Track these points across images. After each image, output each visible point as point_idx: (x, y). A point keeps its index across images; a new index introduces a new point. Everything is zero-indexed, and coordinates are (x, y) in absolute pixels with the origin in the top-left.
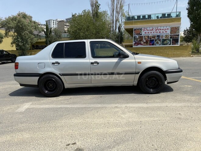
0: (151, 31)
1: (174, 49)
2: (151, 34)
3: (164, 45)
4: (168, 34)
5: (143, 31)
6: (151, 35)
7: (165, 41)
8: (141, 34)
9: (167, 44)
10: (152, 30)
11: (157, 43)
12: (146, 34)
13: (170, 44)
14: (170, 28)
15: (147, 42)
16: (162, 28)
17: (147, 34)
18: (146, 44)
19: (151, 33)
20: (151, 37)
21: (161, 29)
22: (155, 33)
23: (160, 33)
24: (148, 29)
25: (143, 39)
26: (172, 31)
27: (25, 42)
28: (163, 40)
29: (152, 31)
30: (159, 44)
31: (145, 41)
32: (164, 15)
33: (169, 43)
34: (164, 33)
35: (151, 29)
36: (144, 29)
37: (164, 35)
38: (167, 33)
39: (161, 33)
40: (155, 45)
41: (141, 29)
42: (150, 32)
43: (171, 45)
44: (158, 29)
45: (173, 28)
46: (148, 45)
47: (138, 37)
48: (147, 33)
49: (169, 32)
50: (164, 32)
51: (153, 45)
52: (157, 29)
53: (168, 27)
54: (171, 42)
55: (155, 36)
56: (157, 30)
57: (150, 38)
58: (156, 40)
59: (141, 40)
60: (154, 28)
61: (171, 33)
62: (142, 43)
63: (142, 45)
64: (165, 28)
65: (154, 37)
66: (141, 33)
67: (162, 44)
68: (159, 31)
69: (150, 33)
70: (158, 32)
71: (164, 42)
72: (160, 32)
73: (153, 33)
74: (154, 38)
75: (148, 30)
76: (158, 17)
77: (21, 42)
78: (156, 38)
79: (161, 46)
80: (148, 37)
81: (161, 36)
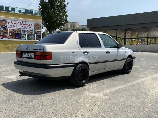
0: (16, 25)
2: (16, 27)
3: (29, 39)
4: (33, 29)
5: (7, 23)
6: (16, 29)
7: (30, 36)
8: (6, 27)
9: (31, 39)
10: (17, 24)
11: (23, 37)
12: (11, 27)
13: (35, 39)
15: (12, 36)
16: (27, 23)
17: (12, 27)
18: (12, 37)
19: (16, 26)
20: (17, 31)
21: (25, 24)
22: (20, 27)
24: (13, 22)
25: (9, 32)
26: (35, 27)
28: (28, 35)
29: (17, 25)
30: (25, 38)
31: (10, 34)
33: (34, 38)
34: (29, 28)
35: (16, 22)
37: (29, 30)
38: (31, 28)
40: (21, 39)
41: (6, 21)
42: (15, 25)
43: (36, 40)
44: (23, 23)
45: (36, 24)
46: (14, 39)
47: (2, 29)
48: (12, 26)
49: (33, 27)
50: (29, 27)
51: (19, 38)
52: (21, 23)
53: (32, 23)
54: (35, 38)
55: (20, 30)
56: (22, 24)
57: (16, 32)
58: (21, 34)
59: (6, 33)
60: (19, 22)
61: (35, 29)
62: (8, 36)
63: (8, 38)
64: (29, 23)
65: (19, 31)
66: (6, 26)
67: (28, 39)
68: (24, 25)
69: (15, 26)
70: (23, 27)
71: (29, 37)
72: (25, 27)
73: (18, 27)
74: (20, 32)
75: (13, 23)
78: (22, 32)
79: (27, 40)
80: (14, 30)
81: (26, 30)
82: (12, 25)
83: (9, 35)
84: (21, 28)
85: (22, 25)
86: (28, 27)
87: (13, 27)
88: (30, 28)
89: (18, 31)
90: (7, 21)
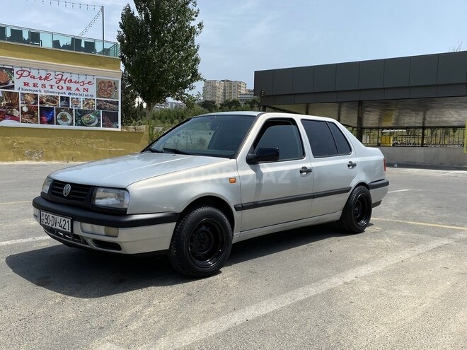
0: (43, 82)
1: (111, 140)
2: (43, 90)
3: (82, 125)
4: (92, 96)
5: (16, 76)
6: (44, 94)
7: (85, 114)
8: (12, 87)
9: (89, 124)
10: (46, 78)
11: (64, 118)
12: (27, 88)
13: (98, 125)
14: (95, 80)
15: (31, 113)
16: (75, 78)
17: (31, 87)
18: (31, 119)
19: (44, 86)
20: (44, 100)
21: (71, 81)
22: (55, 89)
23: (69, 91)
24: (34, 73)
25: (20, 102)
26: (101, 89)
28: (80, 111)
29: (46, 83)
30: (69, 122)
31: (25, 109)
32: (76, 42)
33: (96, 122)
34: (82, 92)
35: (43, 74)
36: (20, 73)
37: (82, 99)
38: (89, 93)
40: (58, 124)
41: (11, 70)
42: (40, 83)
43: (101, 128)
44: (64, 78)
45: (103, 82)
46: (36, 122)
48: (31, 85)
49: (93, 90)
50: (81, 88)
51: (51, 122)
52: (59, 77)
53: (90, 79)
54: (99, 120)
55: (56, 98)
56: (60, 80)
57: (42, 103)
58: (59, 110)
59: (11, 106)
60: (53, 74)
61: (98, 95)
62: (17, 113)
63: (17, 119)
64: (82, 78)
65: (53, 100)
66: (11, 84)
67: (77, 123)
68: (68, 84)
69: (40, 85)
70: (65, 88)
71: (81, 117)
72: (69, 88)
73: (48, 88)
74: (54, 102)
75: (34, 78)
76: (56, 44)
78: (60, 104)
79: (74, 127)
80: (36, 97)
81: (72, 98)
82: (31, 81)
83: (22, 111)
85: (62, 83)
86: (77, 89)
87: (35, 88)
88: (86, 93)
89: (48, 100)
90: (16, 70)
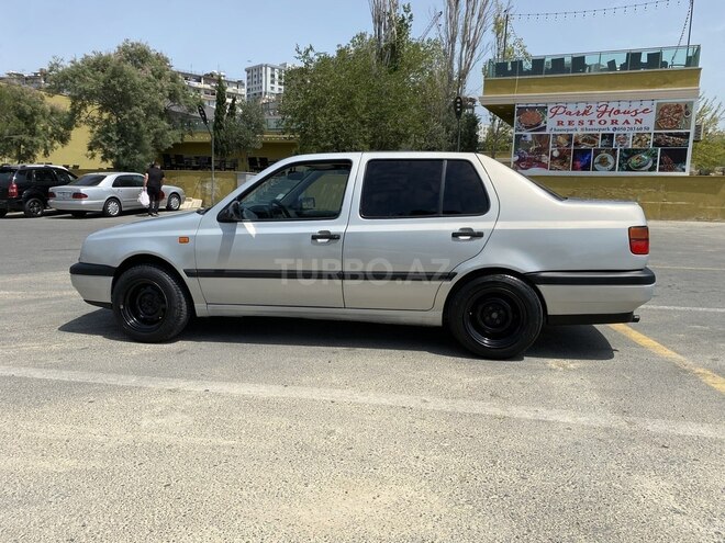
0: (581, 118)
1: (666, 189)
2: (579, 128)
3: (629, 169)
4: (648, 129)
5: (550, 114)
6: (580, 132)
7: (633, 154)
8: (544, 128)
9: (638, 168)
10: (585, 113)
11: (603, 162)
12: (560, 127)
13: (653, 169)
14: (655, 106)
15: (562, 158)
16: (624, 107)
17: (566, 126)
18: (562, 164)
19: (581, 123)
20: (580, 141)
21: (619, 111)
23: (615, 126)
24: (571, 108)
25: (551, 145)
26: (662, 117)
27: (130, 144)
28: (627, 151)
29: (586, 118)
30: (610, 166)
31: (556, 154)
32: (633, 58)
33: (650, 165)
34: (632, 125)
35: (582, 108)
36: (554, 110)
37: (631, 134)
38: (643, 126)
39: (620, 125)
40: (594, 169)
41: (544, 109)
42: (576, 119)
43: (657, 173)
44: (609, 109)
45: (666, 107)
46: (568, 169)
47: (529, 139)
48: (566, 123)
49: (649, 121)
50: (631, 120)
51: (586, 168)
52: (603, 108)
53: (646, 105)
54: (655, 161)
55: (596, 136)
56: (604, 112)
57: (576, 144)
58: (597, 152)
59: (540, 151)
60: (594, 106)
61: (657, 126)
62: (546, 159)
63: (545, 166)
64: (635, 106)
65: (591, 139)
66: (543, 124)
67: (620, 168)
68: (613, 117)
69: (576, 123)
70: (609, 122)
71: (627, 158)
72: (614, 122)
73: (587, 125)
74: (593, 142)
75: (570, 113)
76: (612, 65)
77: (117, 142)
78: (600, 143)
79: (617, 173)
80: (569, 138)
81: (618, 135)
82: (566, 118)
83: (552, 156)
84: (598, 126)
85: (606, 116)
86: (627, 122)
87: (571, 127)
88: (638, 125)
89: (585, 140)
90: (550, 107)
